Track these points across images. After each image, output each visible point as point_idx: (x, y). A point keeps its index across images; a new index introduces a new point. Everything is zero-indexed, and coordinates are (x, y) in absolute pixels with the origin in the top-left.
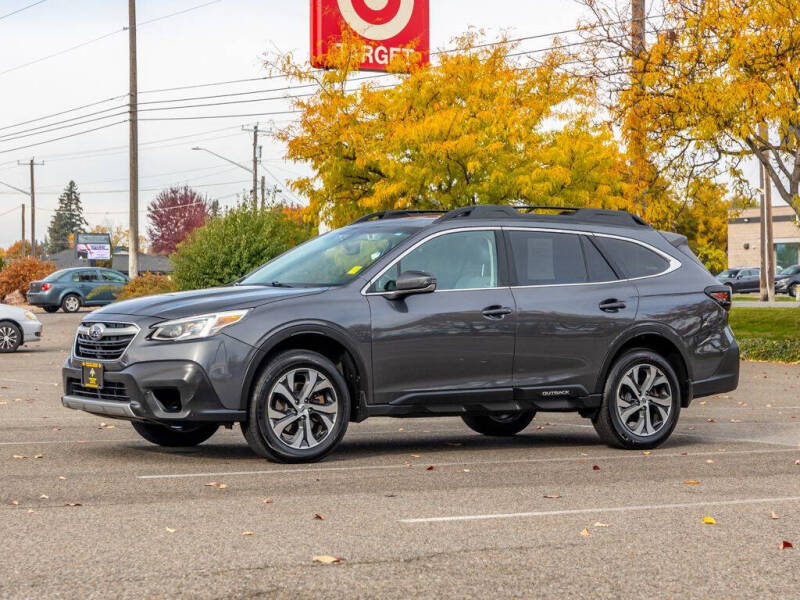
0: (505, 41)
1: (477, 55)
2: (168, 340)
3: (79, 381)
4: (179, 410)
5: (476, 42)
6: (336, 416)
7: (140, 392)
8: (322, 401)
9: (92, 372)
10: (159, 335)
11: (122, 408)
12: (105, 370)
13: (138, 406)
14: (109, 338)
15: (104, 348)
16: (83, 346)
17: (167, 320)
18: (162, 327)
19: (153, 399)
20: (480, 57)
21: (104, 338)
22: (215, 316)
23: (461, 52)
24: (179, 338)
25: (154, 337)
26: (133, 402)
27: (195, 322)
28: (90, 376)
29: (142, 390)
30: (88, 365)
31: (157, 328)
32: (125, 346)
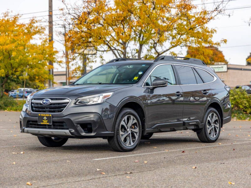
0: (18, 15)
1: (10, 18)
2: (83, 104)
3: (37, 122)
4: (91, 132)
5: (9, 15)
6: (138, 133)
7: (74, 125)
8: (133, 128)
9: (45, 118)
10: (79, 103)
11: (65, 132)
12: (53, 117)
13: (73, 131)
14: (54, 104)
15: (50, 108)
16: (35, 108)
17: (82, 97)
18: (80, 99)
19: (79, 128)
20: (10, 19)
21: (51, 104)
22: (102, 95)
23: (4, 18)
24: (89, 104)
25: (77, 103)
26: (70, 129)
27: (94, 97)
28: (44, 120)
29: (75, 124)
30: (42, 115)
31: (78, 100)
32: (65, 107)
